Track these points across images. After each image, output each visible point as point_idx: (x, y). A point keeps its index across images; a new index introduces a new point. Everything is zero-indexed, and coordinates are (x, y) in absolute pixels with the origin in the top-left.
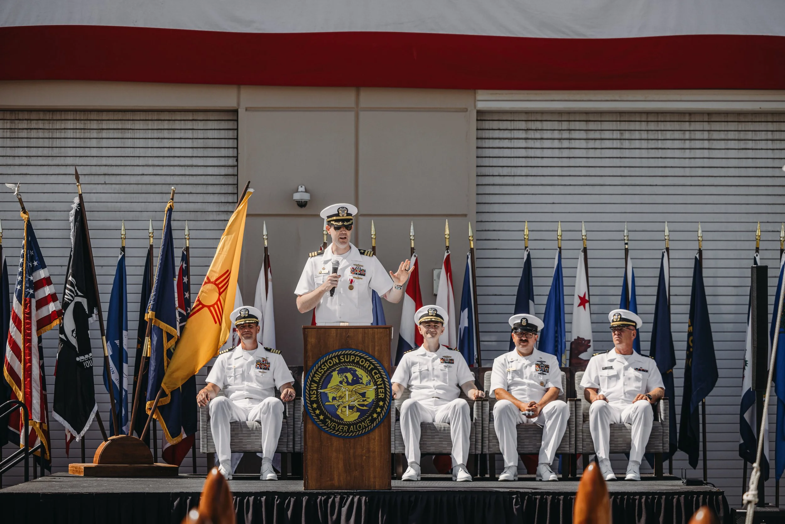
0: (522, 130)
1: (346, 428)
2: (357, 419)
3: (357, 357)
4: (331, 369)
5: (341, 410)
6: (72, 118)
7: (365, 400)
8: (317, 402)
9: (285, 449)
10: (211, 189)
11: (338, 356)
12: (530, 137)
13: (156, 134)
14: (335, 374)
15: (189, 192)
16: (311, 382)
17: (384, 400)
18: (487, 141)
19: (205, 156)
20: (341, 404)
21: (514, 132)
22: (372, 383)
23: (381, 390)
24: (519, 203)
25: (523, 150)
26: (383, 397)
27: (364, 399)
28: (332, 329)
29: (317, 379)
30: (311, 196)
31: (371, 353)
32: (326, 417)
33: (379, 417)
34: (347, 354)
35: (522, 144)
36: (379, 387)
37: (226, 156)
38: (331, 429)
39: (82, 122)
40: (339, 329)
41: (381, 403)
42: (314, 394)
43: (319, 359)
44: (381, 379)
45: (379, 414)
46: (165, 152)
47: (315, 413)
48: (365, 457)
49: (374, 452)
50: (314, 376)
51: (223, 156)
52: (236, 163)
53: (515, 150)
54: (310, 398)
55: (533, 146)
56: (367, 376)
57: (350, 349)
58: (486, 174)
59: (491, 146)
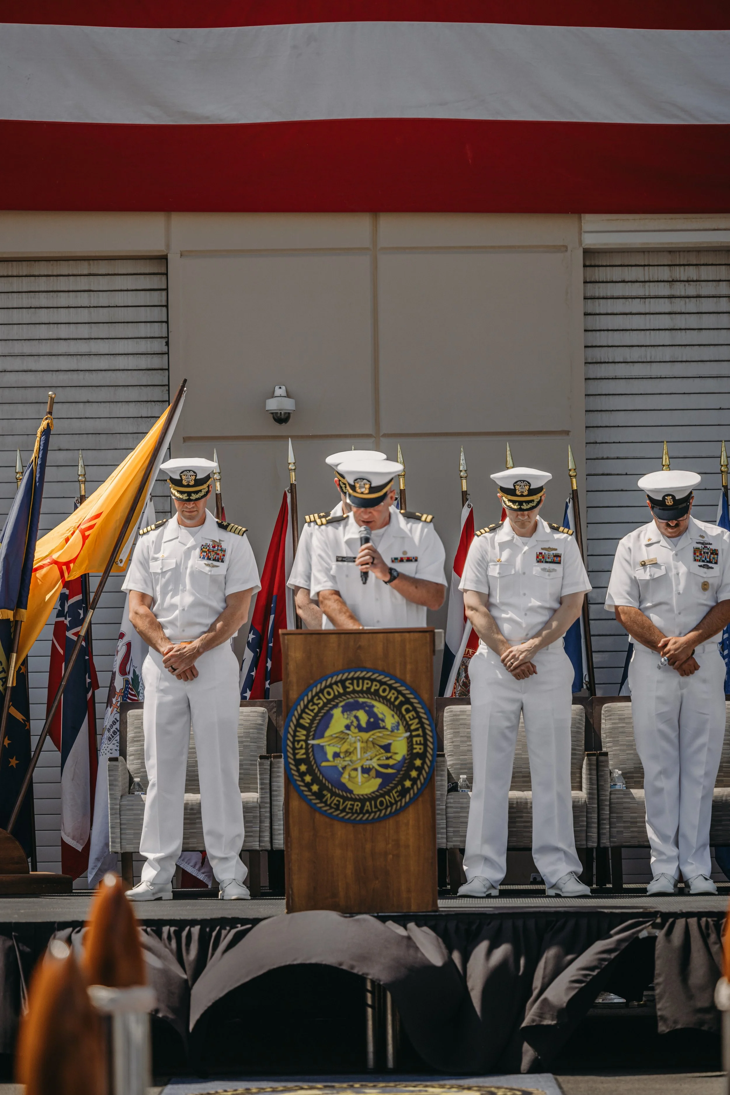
0: (664, 281)
1: (357, 805)
2: (377, 791)
3: (375, 683)
4: (331, 704)
5: (349, 775)
7: (391, 757)
8: (306, 761)
9: (256, 846)
10: (123, 394)
11: (343, 682)
12: (677, 293)
13: (25, 300)
14: (337, 712)
15: (85, 400)
16: (296, 726)
17: (422, 756)
18: (601, 301)
19: (111, 337)
20: (349, 765)
21: (649, 286)
22: (401, 728)
23: (418, 739)
24: (661, 410)
25: (667, 316)
26: (421, 751)
27: (389, 755)
28: (331, 636)
29: (305, 721)
30: (297, 404)
31: (398, 674)
32: (323, 787)
33: (415, 787)
34: (358, 679)
35: (665, 306)
36: (414, 733)
37: (149, 336)
38: (331, 808)
40: (343, 636)
41: (418, 762)
42: (301, 748)
43: (309, 688)
44: (416, 721)
45: (414, 781)
46: (43, 332)
47: (303, 781)
48: (391, 856)
49: (407, 847)
50: (300, 717)
51: (143, 336)
52: (165, 349)
53: (652, 316)
54: (295, 754)
55: (683, 311)
56: (393, 716)
57: (363, 669)
58: (602, 361)
59: (609, 312)
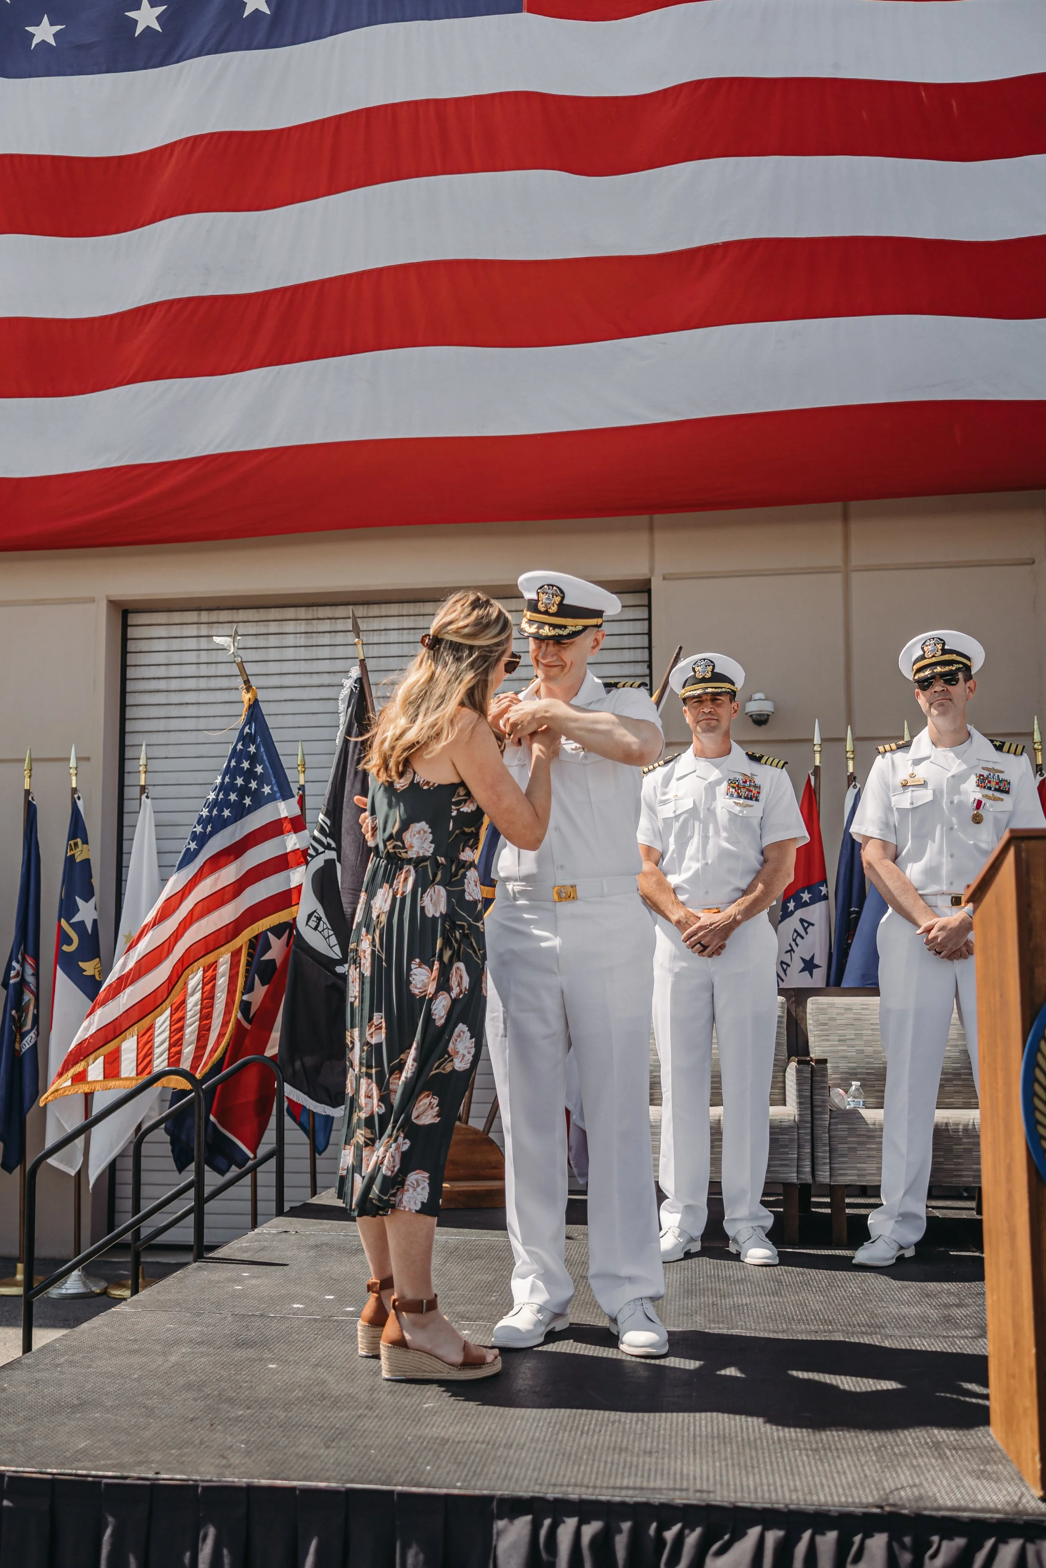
6: (397, 614)
30: (775, 707)
37: (632, 660)
39: (412, 618)
51: (627, 660)
